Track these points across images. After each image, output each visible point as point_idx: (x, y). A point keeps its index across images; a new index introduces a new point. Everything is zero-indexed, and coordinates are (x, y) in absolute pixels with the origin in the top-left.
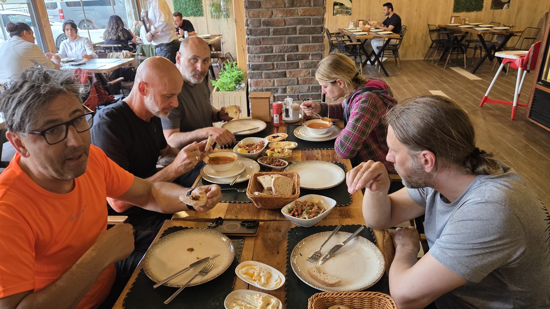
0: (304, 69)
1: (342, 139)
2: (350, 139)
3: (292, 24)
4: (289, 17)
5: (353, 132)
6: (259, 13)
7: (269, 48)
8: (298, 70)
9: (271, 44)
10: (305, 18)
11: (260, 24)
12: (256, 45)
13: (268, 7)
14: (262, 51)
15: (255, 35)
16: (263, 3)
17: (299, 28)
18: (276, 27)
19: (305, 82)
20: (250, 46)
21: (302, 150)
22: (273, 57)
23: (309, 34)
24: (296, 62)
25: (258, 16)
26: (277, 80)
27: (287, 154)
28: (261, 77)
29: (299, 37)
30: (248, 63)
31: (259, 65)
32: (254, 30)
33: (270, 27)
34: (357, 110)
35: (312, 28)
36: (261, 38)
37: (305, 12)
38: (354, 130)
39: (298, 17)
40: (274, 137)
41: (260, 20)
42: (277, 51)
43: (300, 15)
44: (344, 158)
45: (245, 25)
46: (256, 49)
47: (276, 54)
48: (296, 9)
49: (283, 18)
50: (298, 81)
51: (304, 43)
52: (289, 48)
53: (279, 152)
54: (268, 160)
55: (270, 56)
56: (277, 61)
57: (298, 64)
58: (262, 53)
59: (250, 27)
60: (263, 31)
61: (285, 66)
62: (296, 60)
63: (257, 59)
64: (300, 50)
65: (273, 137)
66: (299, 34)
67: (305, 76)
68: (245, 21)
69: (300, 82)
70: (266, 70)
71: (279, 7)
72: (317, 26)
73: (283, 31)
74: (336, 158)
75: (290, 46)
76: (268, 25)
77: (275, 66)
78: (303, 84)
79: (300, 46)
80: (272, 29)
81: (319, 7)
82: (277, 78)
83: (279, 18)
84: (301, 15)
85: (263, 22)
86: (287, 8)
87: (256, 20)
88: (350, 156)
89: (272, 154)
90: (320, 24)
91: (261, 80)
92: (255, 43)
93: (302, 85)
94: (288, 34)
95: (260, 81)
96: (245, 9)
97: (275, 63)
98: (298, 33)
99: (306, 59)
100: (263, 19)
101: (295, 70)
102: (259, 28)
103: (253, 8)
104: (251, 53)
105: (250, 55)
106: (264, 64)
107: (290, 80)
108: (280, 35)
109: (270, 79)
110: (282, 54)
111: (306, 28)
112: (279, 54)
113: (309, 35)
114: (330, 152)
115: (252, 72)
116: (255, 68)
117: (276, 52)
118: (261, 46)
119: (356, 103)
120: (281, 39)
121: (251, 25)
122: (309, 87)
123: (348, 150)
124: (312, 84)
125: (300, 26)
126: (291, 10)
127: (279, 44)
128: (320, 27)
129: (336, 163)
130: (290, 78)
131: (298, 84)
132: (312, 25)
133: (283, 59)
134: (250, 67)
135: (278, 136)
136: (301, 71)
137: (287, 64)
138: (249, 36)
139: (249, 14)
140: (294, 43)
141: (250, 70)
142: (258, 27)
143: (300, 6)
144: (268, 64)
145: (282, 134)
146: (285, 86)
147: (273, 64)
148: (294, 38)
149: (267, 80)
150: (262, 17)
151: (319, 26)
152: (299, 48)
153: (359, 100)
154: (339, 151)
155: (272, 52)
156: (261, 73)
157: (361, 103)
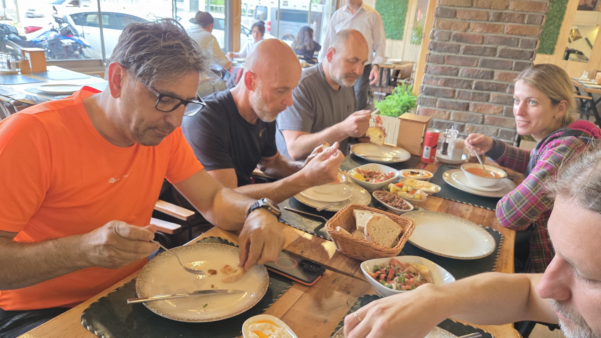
0: (495, 105)
1: (512, 197)
2: (524, 201)
3: (492, 44)
4: (489, 33)
5: (532, 192)
6: (452, 24)
7: (454, 69)
8: (486, 103)
9: (458, 65)
10: (512, 38)
11: (450, 38)
12: (438, 63)
13: (465, 17)
14: (444, 72)
15: (440, 51)
16: (460, 13)
17: (500, 49)
18: (469, 45)
19: (493, 122)
20: (429, 64)
21: (445, 199)
22: (456, 82)
23: (513, 58)
24: (487, 94)
25: (450, 28)
26: (454, 113)
27: (417, 197)
28: (434, 105)
29: (497, 61)
30: (422, 85)
31: (436, 89)
32: (440, 44)
33: (461, 44)
34: (549, 159)
35: (518, 51)
36: (446, 56)
37: (513, 29)
38: (534, 190)
39: (503, 35)
40: (413, 173)
41: (451, 33)
42: (464, 75)
43: (505, 32)
44: (506, 227)
45: (429, 37)
46: (436, 69)
47: (461, 78)
48: (502, 25)
49: (482, 34)
50: (483, 119)
51: (503, 69)
52: (481, 73)
53: (408, 192)
54: (387, 196)
55: (453, 79)
56: (461, 88)
57: (489, 96)
58: (443, 75)
59: (436, 41)
60: (450, 47)
61: (469, 96)
62: (488, 90)
63: (434, 81)
64: (496, 77)
65: (411, 172)
66: (500, 56)
67: (494, 114)
68: (431, 31)
69: (486, 121)
70: (444, 97)
71: (479, 20)
72: (526, 50)
73: (477, 50)
74: (494, 224)
75: (483, 71)
76: (460, 40)
77: (457, 94)
78: (490, 124)
79: (497, 73)
80: (463, 46)
81: (535, 26)
82: (456, 109)
83: (476, 33)
84: (507, 33)
85: (454, 36)
86: (491, 23)
87: (446, 32)
88: (516, 228)
89: (397, 191)
90: (531, 48)
91: (433, 108)
92: (437, 61)
93: (488, 126)
94: (483, 55)
95: (432, 110)
96: (434, 18)
97: (457, 90)
98: (498, 55)
99: (501, 91)
100: (454, 32)
101: (482, 103)
102: (447, 43)
103: (446, 18)
104: (429, 73)
105: (427, 75)
106: (442, 89)
107: (472, 116)
108: (473, 54)
109: (446, 110)
110: (470, 79)
111: (510, 50)
112: (466, 79)
113: (512, 60)
114: (487, 213)
115: (425, 96)
116: (429, 92)
117: (461, 75)
118: (443, 65)
119: (550, 150)
120: (473, 60)
121: (437, 38)
122: (498, 130)
123: (516, 217)
124: (502, 127)
125: (503, 47)
126: (495, 25)
127: (468, 66)
128: (530, 52)
129: (490, 231)
130: (473, 113)
131: (483, 123)
132: (520, 48)
133: (470, 87)
134: (424, 90)
135: (418, 173)
136: (490, 107)
137: (474, 93)
138: (432, 52)
139: (438, 23)
140: (489, 68)
141: (422, 94)
142: (446, 41)
143: (508, 21)
144: (447, 90)
145: (426, 173)
146: (464, 122)
147: (454, 91)
148: (490, 60)
149: (442, 110)
150: (454, 29)
151: (529, 50)
152: (495, 74)
153: (555, 146)
154: (501, 214)
155: (457, 75)
156: (435, 100)
157: (557, 151)
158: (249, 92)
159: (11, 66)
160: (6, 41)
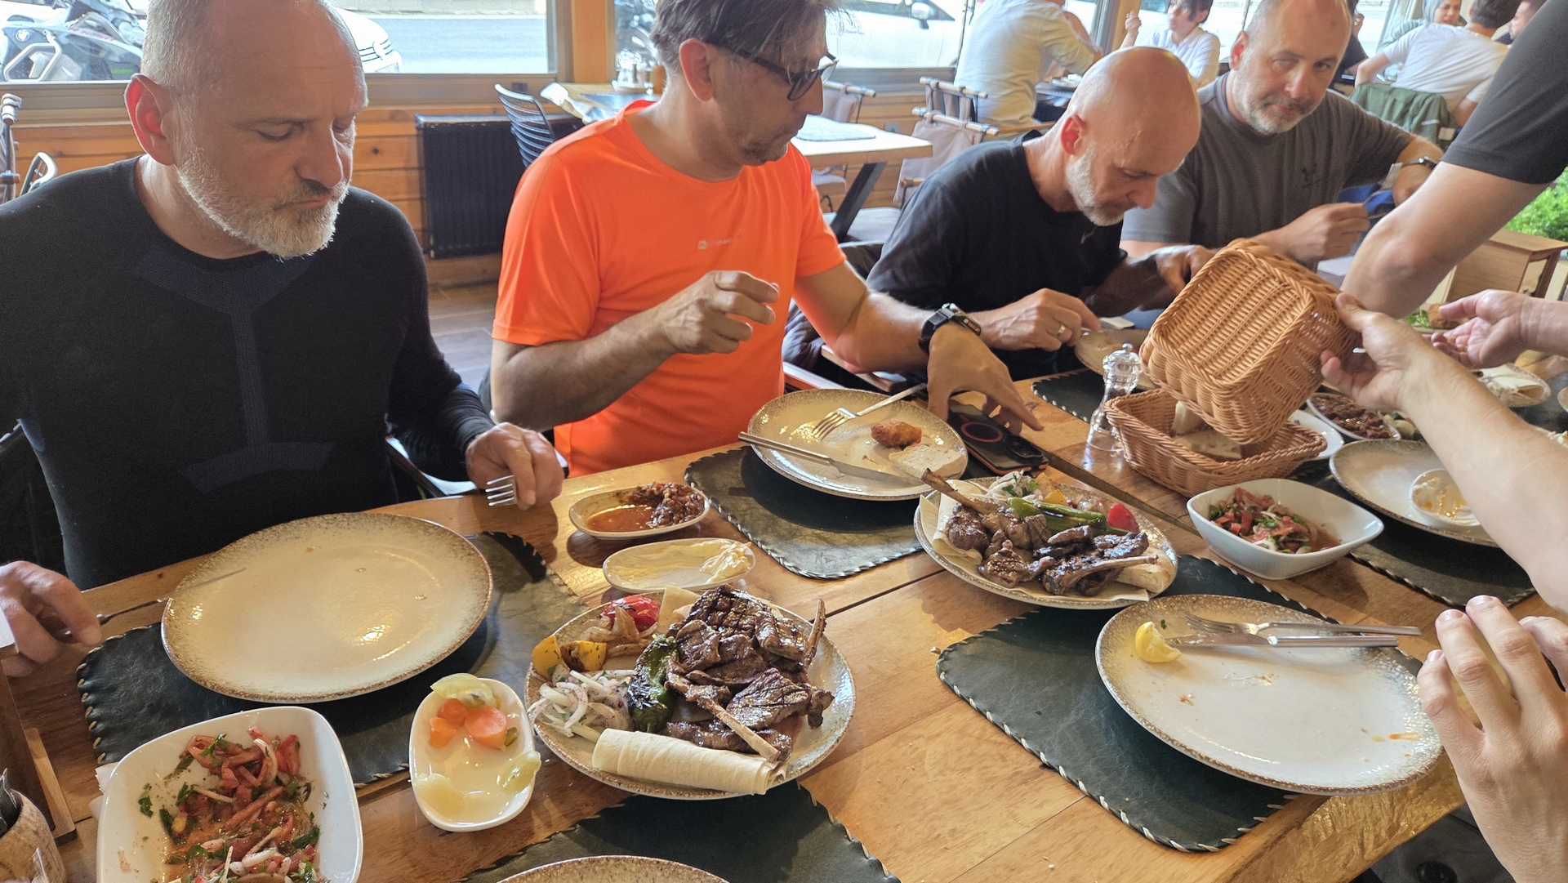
158: (1068, 157)
159: (638, 77)
160: (635, 29)
